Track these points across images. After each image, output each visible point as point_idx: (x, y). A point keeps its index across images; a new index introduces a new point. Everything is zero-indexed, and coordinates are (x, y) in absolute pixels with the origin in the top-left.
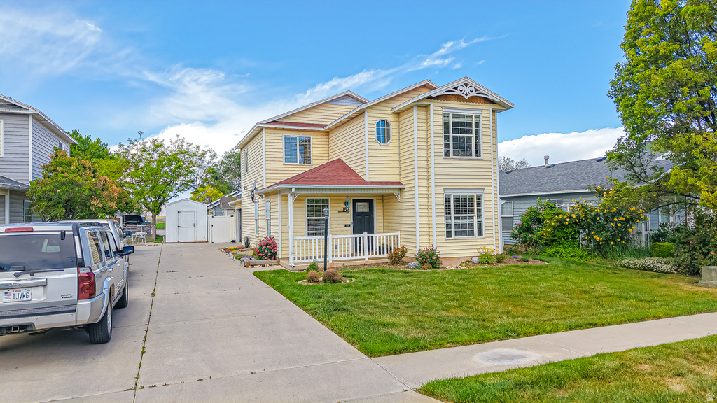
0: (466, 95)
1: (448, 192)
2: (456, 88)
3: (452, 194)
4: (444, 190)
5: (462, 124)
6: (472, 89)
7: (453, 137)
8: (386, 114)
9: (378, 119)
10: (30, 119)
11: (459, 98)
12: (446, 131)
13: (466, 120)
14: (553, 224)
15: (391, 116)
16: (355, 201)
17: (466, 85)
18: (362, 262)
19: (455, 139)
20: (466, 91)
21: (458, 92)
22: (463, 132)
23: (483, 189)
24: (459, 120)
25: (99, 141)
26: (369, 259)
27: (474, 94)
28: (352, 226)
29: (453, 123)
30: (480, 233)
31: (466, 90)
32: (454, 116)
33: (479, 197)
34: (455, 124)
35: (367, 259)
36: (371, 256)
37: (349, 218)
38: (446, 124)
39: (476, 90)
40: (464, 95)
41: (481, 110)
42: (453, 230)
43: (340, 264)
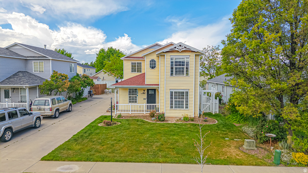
0: (180, 50)
1: (172, 91)
2: (175, 48)
3: (174, 91)
4: (170, 89)
5: (180, 62)
6: (183, 47)
8: (154, 57)
9: (150, 60)
10: (51, 61)
12: (172, 65)
13: (181, 60)
14: (230, 104)
15: (157, 58)
16: (148, 90)
17: (180, 46)
18: (143, 115)
19: (176, 68)
21: (176, 49)
22: (180, 65)
23: (189, 90)
24: (178, 60)
26: (146, 114)
27: (184, 49)
28: (146, 99)
29: (175, 61)
30: (187, 107)
31: (180, 48)
32: (176, 59)
33: (187, 93)
34: (176, 62)
37: (145, 96)
38: (172, 62)
39: (185, 47)
40: (179, 50)
41: (190, 56)
42: (174, 106)
43: (133, 115)
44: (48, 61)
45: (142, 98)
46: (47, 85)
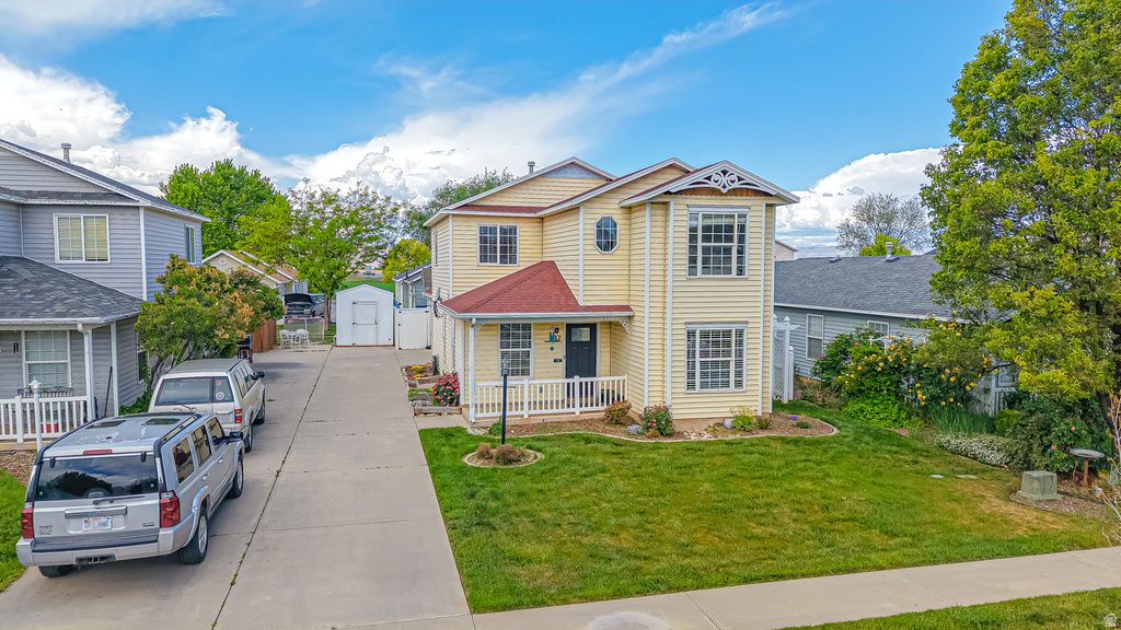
0: (724, 187)
1: (692, 327)
2: (709, 178)
3: (698, 329)
4: (686, 323)
5: (718, 228)
6: (734, 178)
7: (704, 248)
8: (611, 209)
9: (599, 217)
10: (142, 213)
11: (714, 192)
12: (693, 238)
13: (724, 222)
14: (860, 368)
15: (620, 211)
16: (570, 327)
17: (724, 172)
18: (571, 417)
19: (706, 250)
20: (724, 181)
21: (712, 184)
22: (718, 239)
23: (747, 322)
24: (713, 222)
25: (257, 174)
26: (581, 413)
27: (737, 185)
28: (564, 361)
29: (703, 227)
30: (739, 384)
31: (724, 179)
32: (705, 217)
33: (740, 333)
34: (706, 228)
35: (578, 413)
36: (584, 409)
37: (560, 350)
38: (693, 230)
39: (740, 179)
40: (720, 188)
41: (749, 207)
42: (698, 380)
43: (539, 420)
44: (128, 215)
45: (547, 357)
46: (179, 314)
